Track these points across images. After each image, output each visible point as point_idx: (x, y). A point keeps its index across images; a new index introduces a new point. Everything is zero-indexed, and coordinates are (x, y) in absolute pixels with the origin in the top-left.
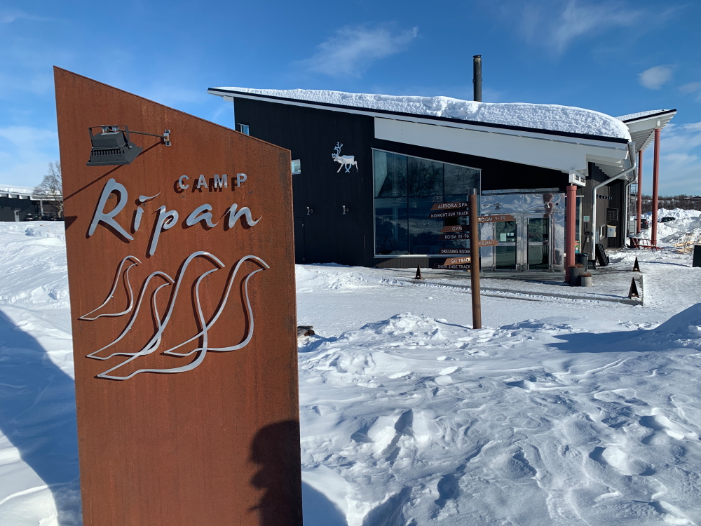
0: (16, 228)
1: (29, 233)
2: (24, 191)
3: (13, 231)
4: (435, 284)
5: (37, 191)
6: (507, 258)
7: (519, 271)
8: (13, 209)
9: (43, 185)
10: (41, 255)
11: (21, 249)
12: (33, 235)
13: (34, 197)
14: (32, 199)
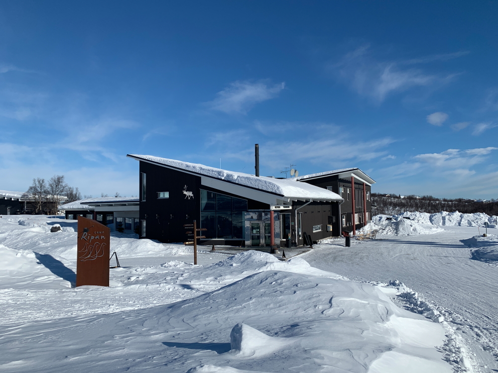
0: (12, 219)
1: (21, 223)
2: (16, 195)
3: (11, 222)
4: (219, 252)
5: (24, 196)
6: (256, 241)
7: (261, 247)
8: (7, 206)
9: (28, 192)
10: (33, 237)
11: (21, 234)
12: (24, 225)
13: (21, 200)
14: (20, 200)
